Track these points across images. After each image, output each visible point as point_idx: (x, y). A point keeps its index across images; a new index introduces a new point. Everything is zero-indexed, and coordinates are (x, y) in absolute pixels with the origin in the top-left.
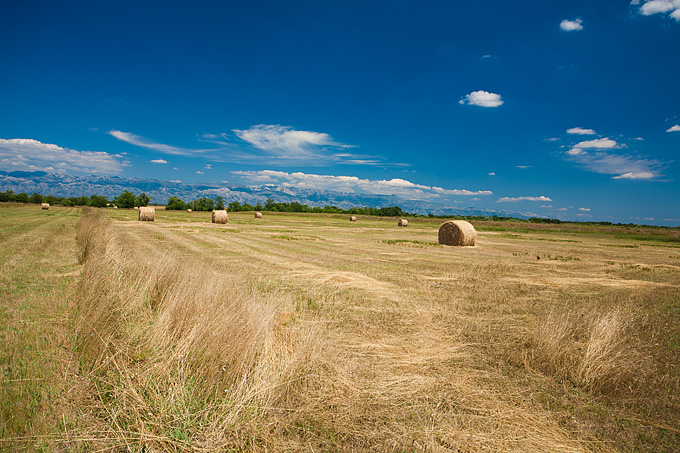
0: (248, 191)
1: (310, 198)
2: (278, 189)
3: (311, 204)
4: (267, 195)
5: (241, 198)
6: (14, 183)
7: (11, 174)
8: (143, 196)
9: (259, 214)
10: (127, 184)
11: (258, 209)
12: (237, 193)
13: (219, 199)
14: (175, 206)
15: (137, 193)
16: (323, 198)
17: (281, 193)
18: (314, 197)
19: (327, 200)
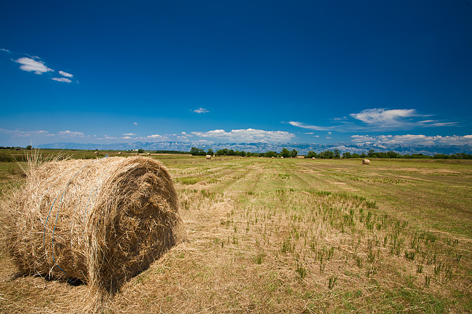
0: (356, 147)
1: (396, 149)
2: (375, 145)
3: (402, 154)
4: (368, 149)
5: (352, 151)
6: (250, 148)
7: (249, 144)
8: (294, 151)
9: (367, 161)
10: (294, 146)
11: (363, 156)
12: (350, 149)
14: (311, 156)
15: (290, 149)
16: (406, 149)
17: (377, 147)
18: (399, 149)
19: (409, 150)
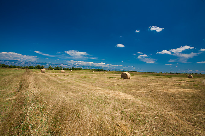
0: (68, 65)
1: (82, 67)
2: (75, 65)
3: (83, 68)
4: (72, 66)
5: (66, 67)
6: (9, 63)
7: (9, 61)
8: (42, 66)
9: (71, 70)
10: (38, 63)
11: (70, 69)
12: (65, 66)
13: (61, 67)
14: (50, 69)
15: (41, 65)
16: (85, 67)
17: (75, 66)
18: (83, 67)
